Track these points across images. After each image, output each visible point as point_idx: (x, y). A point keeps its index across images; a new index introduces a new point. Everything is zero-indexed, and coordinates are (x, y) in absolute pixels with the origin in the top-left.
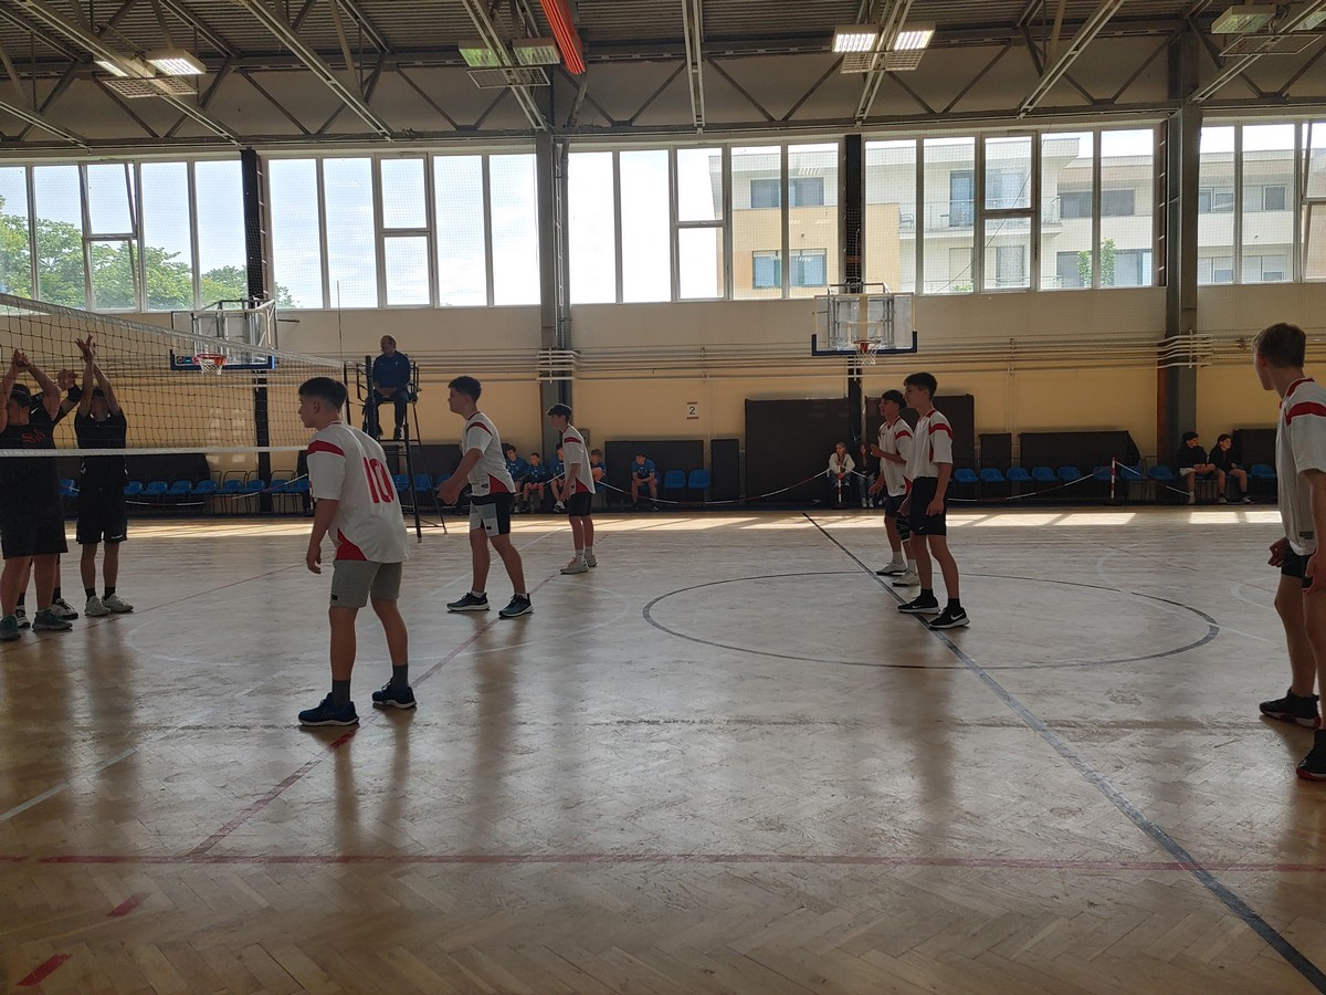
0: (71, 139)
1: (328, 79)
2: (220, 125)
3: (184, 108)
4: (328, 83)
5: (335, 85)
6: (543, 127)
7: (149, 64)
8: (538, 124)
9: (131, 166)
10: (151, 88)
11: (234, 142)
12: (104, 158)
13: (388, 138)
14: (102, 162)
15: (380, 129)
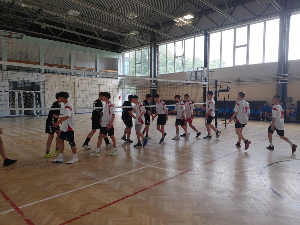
0: (172, 37)
1: (220, 11)
2: (199, 28)
3: (191, 26)
4: (220, 12)
5: (222, 13)
6: (282, 10)
7: (183, 18)
8: (280, 9)
9: (183, 41)
10: (183, 23)
11: (202, 31)
12: (179, 40)
13: (238, 23)
14: (178, 41)
15: (235, 21)
